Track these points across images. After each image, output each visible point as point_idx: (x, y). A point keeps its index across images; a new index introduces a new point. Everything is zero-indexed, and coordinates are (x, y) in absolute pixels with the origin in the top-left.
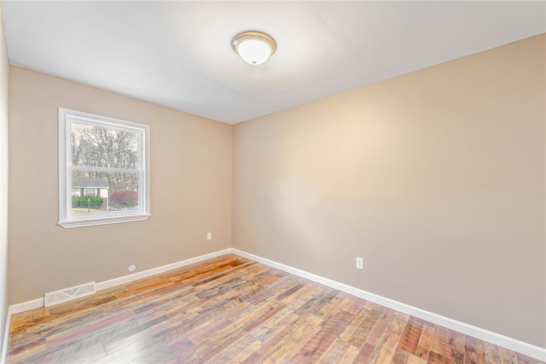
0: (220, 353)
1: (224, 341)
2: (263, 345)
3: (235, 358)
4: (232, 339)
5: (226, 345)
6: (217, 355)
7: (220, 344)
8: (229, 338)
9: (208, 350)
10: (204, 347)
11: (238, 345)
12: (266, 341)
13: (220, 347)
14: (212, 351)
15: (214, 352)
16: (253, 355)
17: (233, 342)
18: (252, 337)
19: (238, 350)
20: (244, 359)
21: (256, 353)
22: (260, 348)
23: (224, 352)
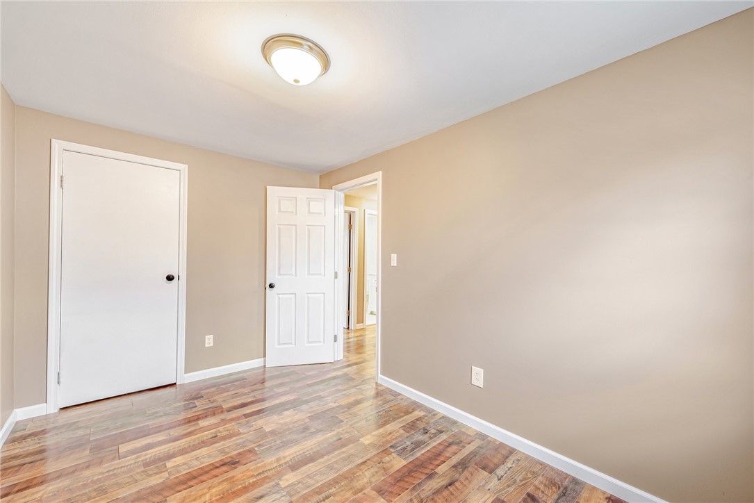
0: (337, 474)
1: (330, 491)
2: (280, 479)
3: (320, 467)
4: (319, 493)
5: (330, 485)
6: (341, 472)
7: (337, 487)
8: (323, 495)
9: (352, 480)
10: (358, 484)
11: (311, 482)
12: (273, 483)
13: (337, 483)
14: (347, 478)
15: (344, 477)
16: (298, 469)
17: (318, 487)
18: (288, 493)
19: (315, 475)
20: (310, 465)
21: (292, 471)
22: (285, 475)
23: (332, 476)
